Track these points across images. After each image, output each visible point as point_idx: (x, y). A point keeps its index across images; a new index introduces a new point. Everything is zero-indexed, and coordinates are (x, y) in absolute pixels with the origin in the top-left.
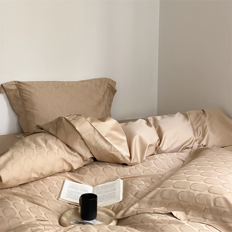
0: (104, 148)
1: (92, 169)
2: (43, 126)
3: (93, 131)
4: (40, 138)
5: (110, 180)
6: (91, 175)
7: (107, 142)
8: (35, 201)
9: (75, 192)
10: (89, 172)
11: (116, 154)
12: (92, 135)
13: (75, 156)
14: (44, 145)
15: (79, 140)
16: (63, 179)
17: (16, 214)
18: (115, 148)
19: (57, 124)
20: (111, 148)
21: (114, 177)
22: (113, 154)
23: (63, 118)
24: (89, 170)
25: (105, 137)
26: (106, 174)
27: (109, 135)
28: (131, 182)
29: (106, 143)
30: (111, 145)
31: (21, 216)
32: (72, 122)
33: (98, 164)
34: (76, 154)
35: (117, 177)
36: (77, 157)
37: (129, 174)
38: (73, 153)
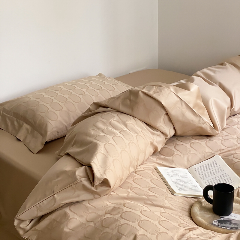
0: (192, 121)
1: (177, 147)
2: (106, 104)
3: (180, 104)
4: (115, 121)
5: (205, 158)
6: (180, 156)
7: (195, 113)
8: (155, 203)
9: (179, 180)
10: (176, 152)
11: (204, 126)
12: (179, 108)
13: (159, 135)
14: (125, 129)
15: (163, 117)
16: (153, 166)
17: (157, 227)
18: (204, 120)
19: (130, 100)
20: (199, 121)
21: (208, 154)
22: (201, 127)
23: (140, 92)
24: (174, 149)
25: (193, 108)
26: (196, 151)
27: (196, 105)
28: (234, 157)
29: (194, 115)
30: (200, 117)
31: (167, 229)
32: (155, 96)
33: (178, 139)
34: (159, 133)
35: (212, 153)
36: (160, 137)
37: (223, 147)
38: (155, 132)
